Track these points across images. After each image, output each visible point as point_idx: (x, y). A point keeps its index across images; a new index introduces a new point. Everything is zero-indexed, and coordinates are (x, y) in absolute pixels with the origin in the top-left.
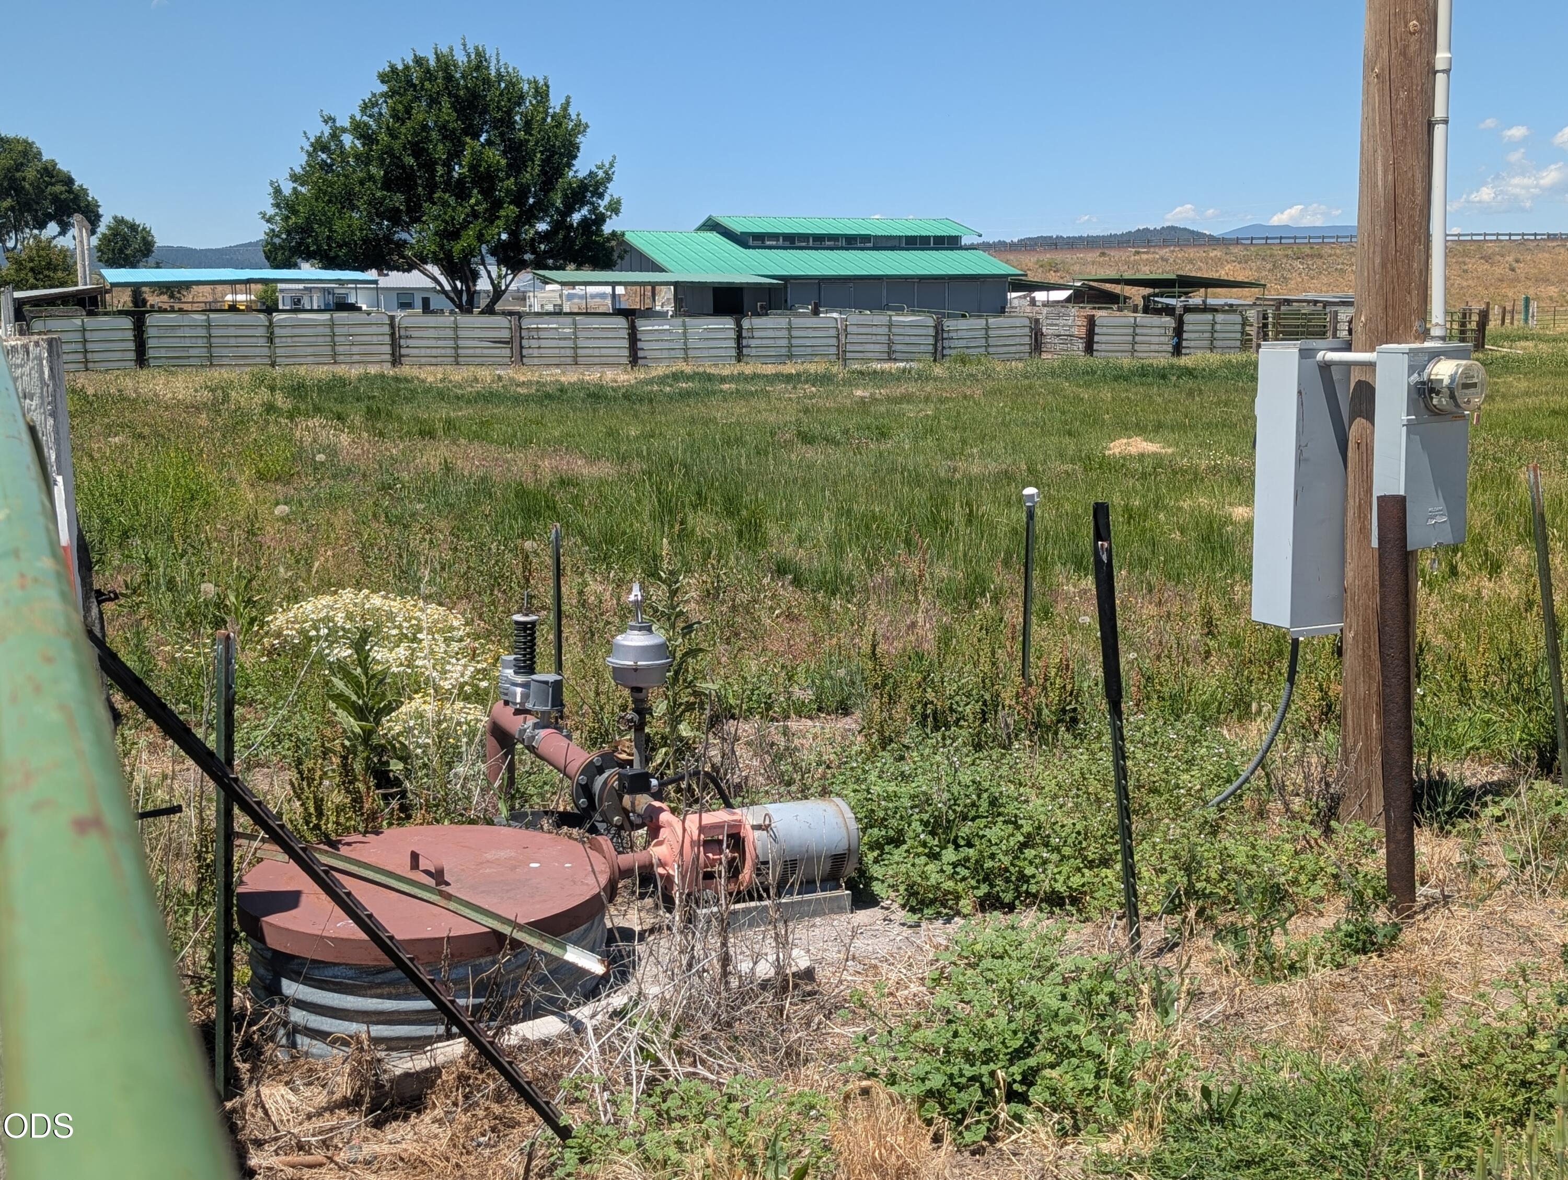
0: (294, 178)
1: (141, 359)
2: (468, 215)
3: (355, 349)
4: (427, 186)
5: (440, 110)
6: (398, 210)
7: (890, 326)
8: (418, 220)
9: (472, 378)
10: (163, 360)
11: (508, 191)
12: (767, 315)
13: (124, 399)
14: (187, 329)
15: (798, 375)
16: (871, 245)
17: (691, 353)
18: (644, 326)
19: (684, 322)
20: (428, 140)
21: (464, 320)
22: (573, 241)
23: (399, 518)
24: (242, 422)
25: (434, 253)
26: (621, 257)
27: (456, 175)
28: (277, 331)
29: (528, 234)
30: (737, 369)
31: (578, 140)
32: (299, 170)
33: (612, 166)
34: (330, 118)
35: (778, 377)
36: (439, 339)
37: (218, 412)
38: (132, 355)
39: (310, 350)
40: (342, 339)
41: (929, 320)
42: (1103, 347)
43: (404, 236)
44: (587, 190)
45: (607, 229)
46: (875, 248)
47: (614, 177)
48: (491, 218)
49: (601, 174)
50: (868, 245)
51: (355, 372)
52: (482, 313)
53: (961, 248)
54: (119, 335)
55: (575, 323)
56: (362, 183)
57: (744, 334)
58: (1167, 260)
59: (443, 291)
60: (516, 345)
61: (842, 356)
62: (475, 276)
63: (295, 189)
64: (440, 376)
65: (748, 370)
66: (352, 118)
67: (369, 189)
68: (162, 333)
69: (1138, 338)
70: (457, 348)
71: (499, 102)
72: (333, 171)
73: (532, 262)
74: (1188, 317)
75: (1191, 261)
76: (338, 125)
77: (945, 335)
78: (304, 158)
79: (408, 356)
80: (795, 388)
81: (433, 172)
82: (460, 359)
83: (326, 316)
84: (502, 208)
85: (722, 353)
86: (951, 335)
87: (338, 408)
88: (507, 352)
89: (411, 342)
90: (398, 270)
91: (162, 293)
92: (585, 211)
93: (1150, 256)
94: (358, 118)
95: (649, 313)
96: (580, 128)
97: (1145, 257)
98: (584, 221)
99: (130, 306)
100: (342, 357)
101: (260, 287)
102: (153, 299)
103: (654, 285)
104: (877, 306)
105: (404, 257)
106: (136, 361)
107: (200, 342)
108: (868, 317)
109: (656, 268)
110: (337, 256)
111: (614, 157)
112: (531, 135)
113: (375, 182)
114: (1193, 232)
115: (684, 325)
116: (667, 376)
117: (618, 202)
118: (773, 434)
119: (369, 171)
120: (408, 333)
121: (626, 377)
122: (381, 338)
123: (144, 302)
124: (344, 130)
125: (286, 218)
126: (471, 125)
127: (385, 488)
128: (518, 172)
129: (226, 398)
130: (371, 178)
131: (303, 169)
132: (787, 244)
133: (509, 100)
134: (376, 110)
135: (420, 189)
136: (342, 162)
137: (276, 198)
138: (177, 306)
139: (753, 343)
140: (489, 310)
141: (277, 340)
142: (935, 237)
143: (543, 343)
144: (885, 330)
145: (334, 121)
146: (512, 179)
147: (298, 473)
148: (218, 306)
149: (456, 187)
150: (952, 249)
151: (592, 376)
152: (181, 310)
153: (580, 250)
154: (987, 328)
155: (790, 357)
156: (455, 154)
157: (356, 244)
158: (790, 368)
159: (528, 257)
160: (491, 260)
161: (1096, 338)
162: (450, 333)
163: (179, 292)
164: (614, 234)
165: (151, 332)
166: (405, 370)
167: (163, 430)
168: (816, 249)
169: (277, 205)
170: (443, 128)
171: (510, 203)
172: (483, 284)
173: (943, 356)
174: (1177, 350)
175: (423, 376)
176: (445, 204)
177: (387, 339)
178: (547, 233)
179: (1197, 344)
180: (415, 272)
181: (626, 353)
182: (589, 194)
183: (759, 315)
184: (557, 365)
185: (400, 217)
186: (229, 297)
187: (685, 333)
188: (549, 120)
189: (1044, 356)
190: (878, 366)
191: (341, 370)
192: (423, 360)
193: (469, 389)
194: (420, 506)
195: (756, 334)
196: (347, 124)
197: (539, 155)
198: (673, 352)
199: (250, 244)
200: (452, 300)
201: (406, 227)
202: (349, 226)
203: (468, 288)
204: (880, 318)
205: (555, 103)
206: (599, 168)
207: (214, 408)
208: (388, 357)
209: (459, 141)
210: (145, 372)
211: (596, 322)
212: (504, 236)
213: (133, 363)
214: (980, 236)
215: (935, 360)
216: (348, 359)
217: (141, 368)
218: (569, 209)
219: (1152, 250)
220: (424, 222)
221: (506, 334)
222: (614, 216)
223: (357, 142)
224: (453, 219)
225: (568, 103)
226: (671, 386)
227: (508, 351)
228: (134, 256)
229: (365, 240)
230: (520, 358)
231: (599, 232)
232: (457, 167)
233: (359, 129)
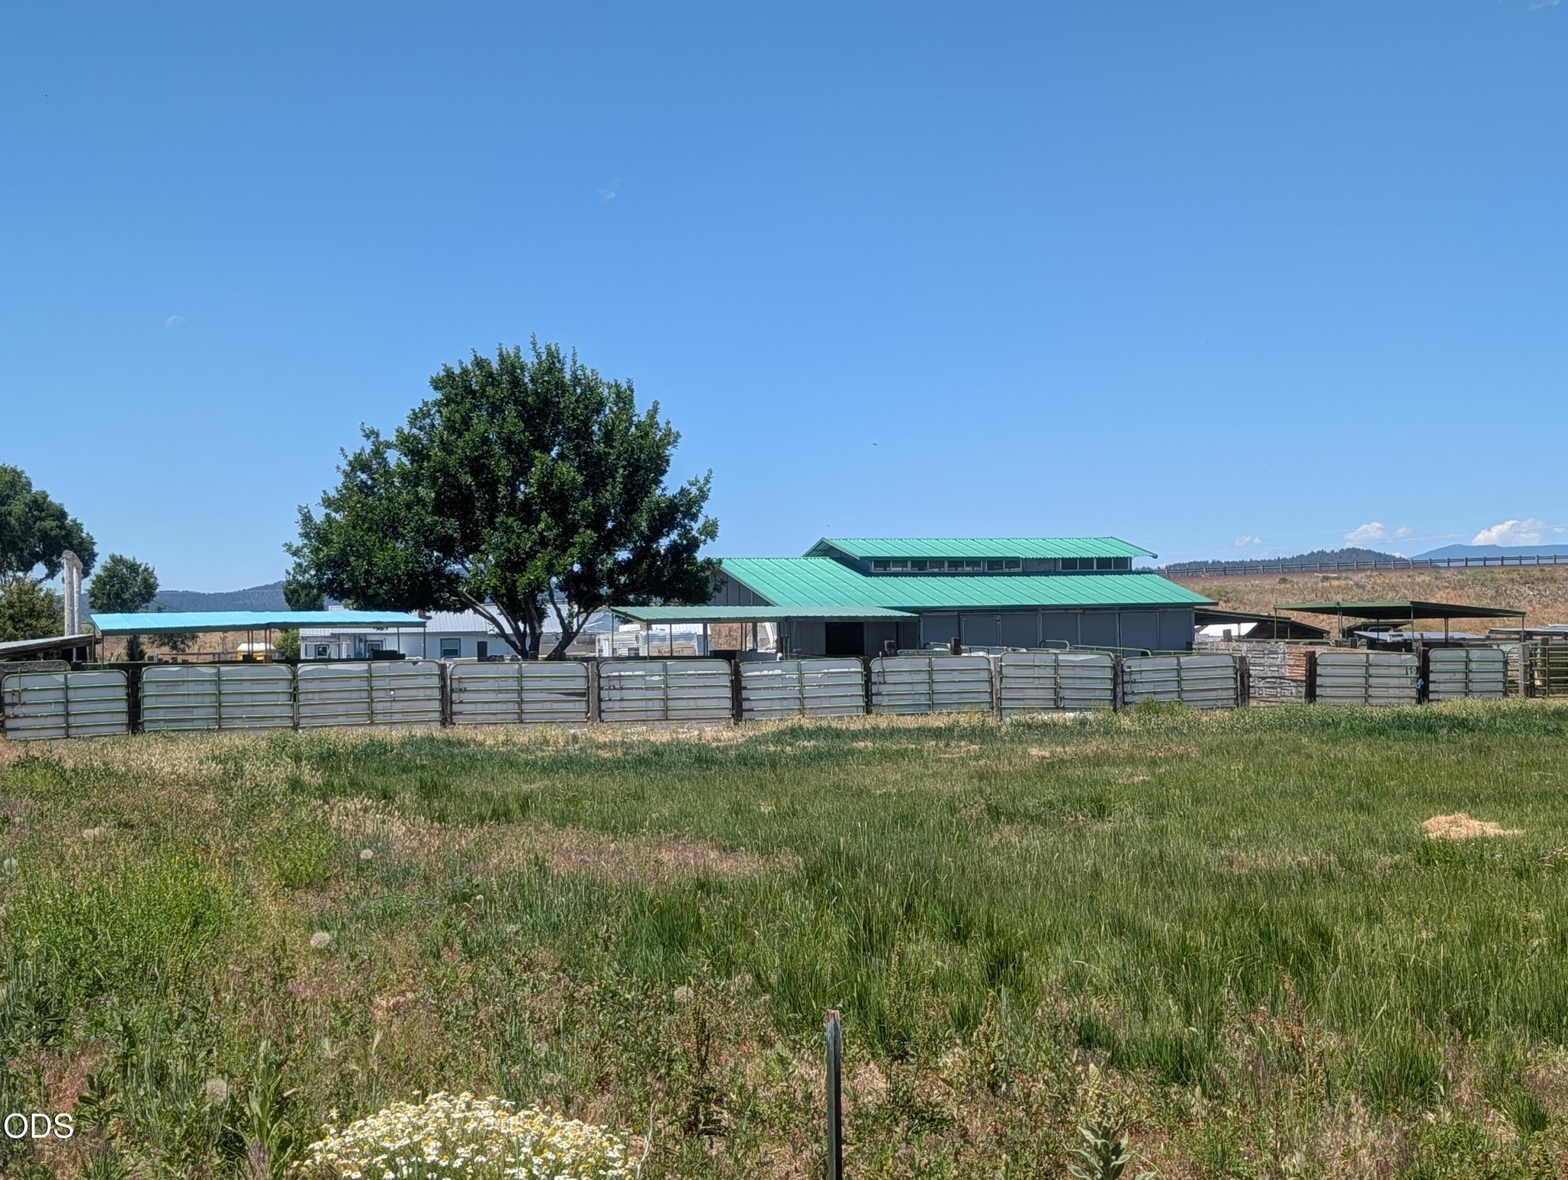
0: (328, 502)
1: (135, 723)
2: (535, 543)
3: (397, 706)
4: (486, 509)
5: (504, 419)
6: (451, 539)
7: (1057, 666)
8: (475, 550)
9: (541, 739)
10: (162, 724)
11: (584, 514)
12: (896, 655)
13: (110, 775)
14: (192, 685)
15: (950, 730)
16: (1020, 570)
17: (808, 704)
18: (750, 671)
19: (799, 665)
20: (489, 454)
21: (528, 667)
22: (660, 571)
23: (485, 949)
24: (260, 804)
25: (494, 588)
26: (717, 589)
27: (521, 496)
28: (302, 686)
29: (606, 563)
30: (870, 722)
31: (667, 453)
32: (333, 494)
33: (707, 481)
34: (372, 432)
35: (923, 733)
36: (500, 691)
37: (229, 791)
38: (124, 718)
39: (341, 709)
40: (382, 694)
41: (1107, 660)
42: (1328, 692)
43: (456, 567)
44: (678, 511)
45: (701, 555)
46: (1025, 573)
47: (710, 495)
48: (564, 545)
49: (694, 491)
50: (1016, 570)
51: (397, 734)
52: (549, 658)
53: (1131, 572)
54: (108, 694)
55: (665, 669)
56: (409, 507)
57: (874, 678)
58: (1363, 587)
59: (502, 634)
60: (593, 697)
61: (997, 705)
62: (542, 615)
63: (328, 515)
64: (501, 738)
65: (883, 722)
66: (400, 431)
67: (418, 514)
68: (161, 690)
69: (1372, 681)
70: (521, 702)
71: (574, 410)
72: (374, 494)
73: (608, 596)
74: (1434, 654)
75: (1393, 588)
76: (381, 439)
77: (1126, 678)
78: (340, 479)
79: (461, 713)
80: (947, 745)
81: (494, 492)
82: (524, 716)
83: (363, 666)
84: (577, 532)
85: (846, 702)
86: (1133, 677)
87: (380, 782)
88: (582, 706)
89: (465, 697)
90: (449, 610)
91: (163, 644)
92: (674, 536)
93: (1342, 583)
94: (406, 432)
95: (753, 656)
96: (670, 438)
97: (1335, 583)
98: (674, 548)
99: (125, 659)
100: (380, 717)
101: (277, 635)
102: (151, 651)
103: (755, 621)
104: (1032, 644)
105: (456, 594)
106: (128, 725)
107: (207, 701)
108: (1023, 656)
109: (759, 600)
110: (377, 595)
111: (711, 471)
112: (612, 447)
113: (424, 505)
114: (1379, 554)
115: (800, 670)
116: (783, 733)
117: (715, 524)
118: (953, 810)
119: (417, 493)
120: (462, 686)
121: (730, 734)
122: (428, 692)
123: (142, 655)
124: (388, 445)
125: (317, 551)
126: (541, 437)
127: (460, 898)
128: (595, 493)
129: (239, 772)
130: (420, 501)
131: (338, 491)
132: (916, 570)
133: (586, 407)
134: (428, 421)
135: (478, 512)
136: (386, 482)
137: (305, 526)
138: (180, 659)
139: (884, 689)
140: (558, 655)
141: (302, 697)
142: (1099, 560)
143: (627, 694)
144: (1050, 672)
145: (377, 435)
146: (590, 499)
147: (336, 876)
148: (229, 658)
149: (521, 510)
150: (1120, 573)
151: (689, 734)
152: (185, 662)
153: (669, 582)
154: (1179, 670)
155: (932, 706)
156: (522, 471)
157: (399, 580)
158: (937, 721)
159: (605, 590)
160: (559, 595)
161: (1319, 681)
162: (513, 684)
163: (183, 642)
164: (709, 562)
165: (148, 690)
166: (459, 731)
167: (157, 817)
168: (953, 575)
169: (306, 535)
170: (507, 442)
171: (586, 527)
172: (551, 626)
173: (1125, 703)
174: (1423, 694)
175: (480, 738)
176: (508, 530)
177: (436, 693)
178: (628, 562)
179: (1449, 687)
180: (469, 612)
181: (728, 704)
182: (680, 515)
183: (885, 655)
184: (644, 721)
185: (453, 547)
186: (244, 647)
187: (800, 680)
188: (633, 429)
189: (1253, 703)
190: (1045, 717)
191: (380, 733)
192: (479, 718)
193: (539, 754)
194: (511, 928)
195: (889, 679)
196: (393, 438)
197: (621, 471)
198: (785, 702)
199: (267, 587)
200: (513, 644)
201: (460, 559)
202: (392, 559)
203: (533, 629)
204: (1044, 657)
205: (641, 411)
206: (692, 484)
207: (224, 785)
208: (437, 716)
209: (526, 455)
210: (139, 738)
211: (692, 668)
212: (577, 568)
213: (124, 728)
214: (1155, 557)
215: (1115, 710)
216: (388, 718)
217: (134, 733)
218: (656, 533)
219: (1344, 575)
220: (482, 552)
221: (580, 685)
222: (709, 541)
223: (404, 459)
224: (518, 547)
225: (655, 410)
226: (791, 745)
227: (584, 705)
228: (133, 601)
229: (410, 575)
230: (597, 713)
231: (692, 560)
232: (522, 487)
233: (407, 444)
